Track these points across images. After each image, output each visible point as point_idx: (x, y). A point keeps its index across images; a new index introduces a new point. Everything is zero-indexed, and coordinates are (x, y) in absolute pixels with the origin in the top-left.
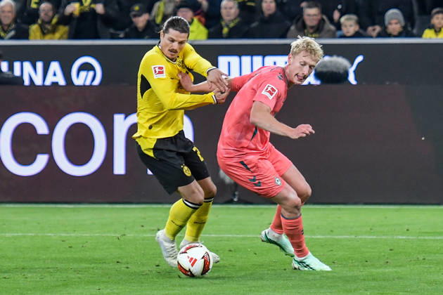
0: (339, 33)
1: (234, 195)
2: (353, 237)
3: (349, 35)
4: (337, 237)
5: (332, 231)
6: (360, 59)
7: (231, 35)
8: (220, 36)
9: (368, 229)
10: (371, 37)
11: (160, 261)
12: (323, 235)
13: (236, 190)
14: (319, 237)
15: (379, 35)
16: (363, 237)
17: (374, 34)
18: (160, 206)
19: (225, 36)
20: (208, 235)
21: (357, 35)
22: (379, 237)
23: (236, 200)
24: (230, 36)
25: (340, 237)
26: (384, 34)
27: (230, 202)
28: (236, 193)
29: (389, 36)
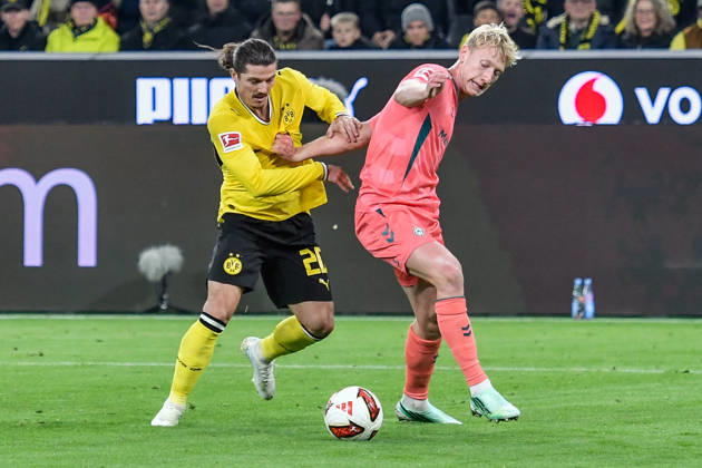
0: (328, 43)
1: (162, 300)
2: (350, 366)
3: (344, 45)
4: (324, 367)
5: (316, 357)
6: (362, 83)
7: (156, 45)
8: (139, 47)
9: (375, 354)
10: (379, 48)
11: (42, 404)
12: (304, 363)
13: (164, 292)
14: (296, 366)
15: (393, 46)
16: (366, 367)
17: (385, 44)
18: (43, 317)
19: (145, 47)
20: (119, 364)
21: (357, 45)
22: (391, 368)
23: (164, 307)
24: (154, 47)
25: (329, 367)
26: (401, 43)
27: (155, 311)
28: (165, 297)
29: (408, 46)
